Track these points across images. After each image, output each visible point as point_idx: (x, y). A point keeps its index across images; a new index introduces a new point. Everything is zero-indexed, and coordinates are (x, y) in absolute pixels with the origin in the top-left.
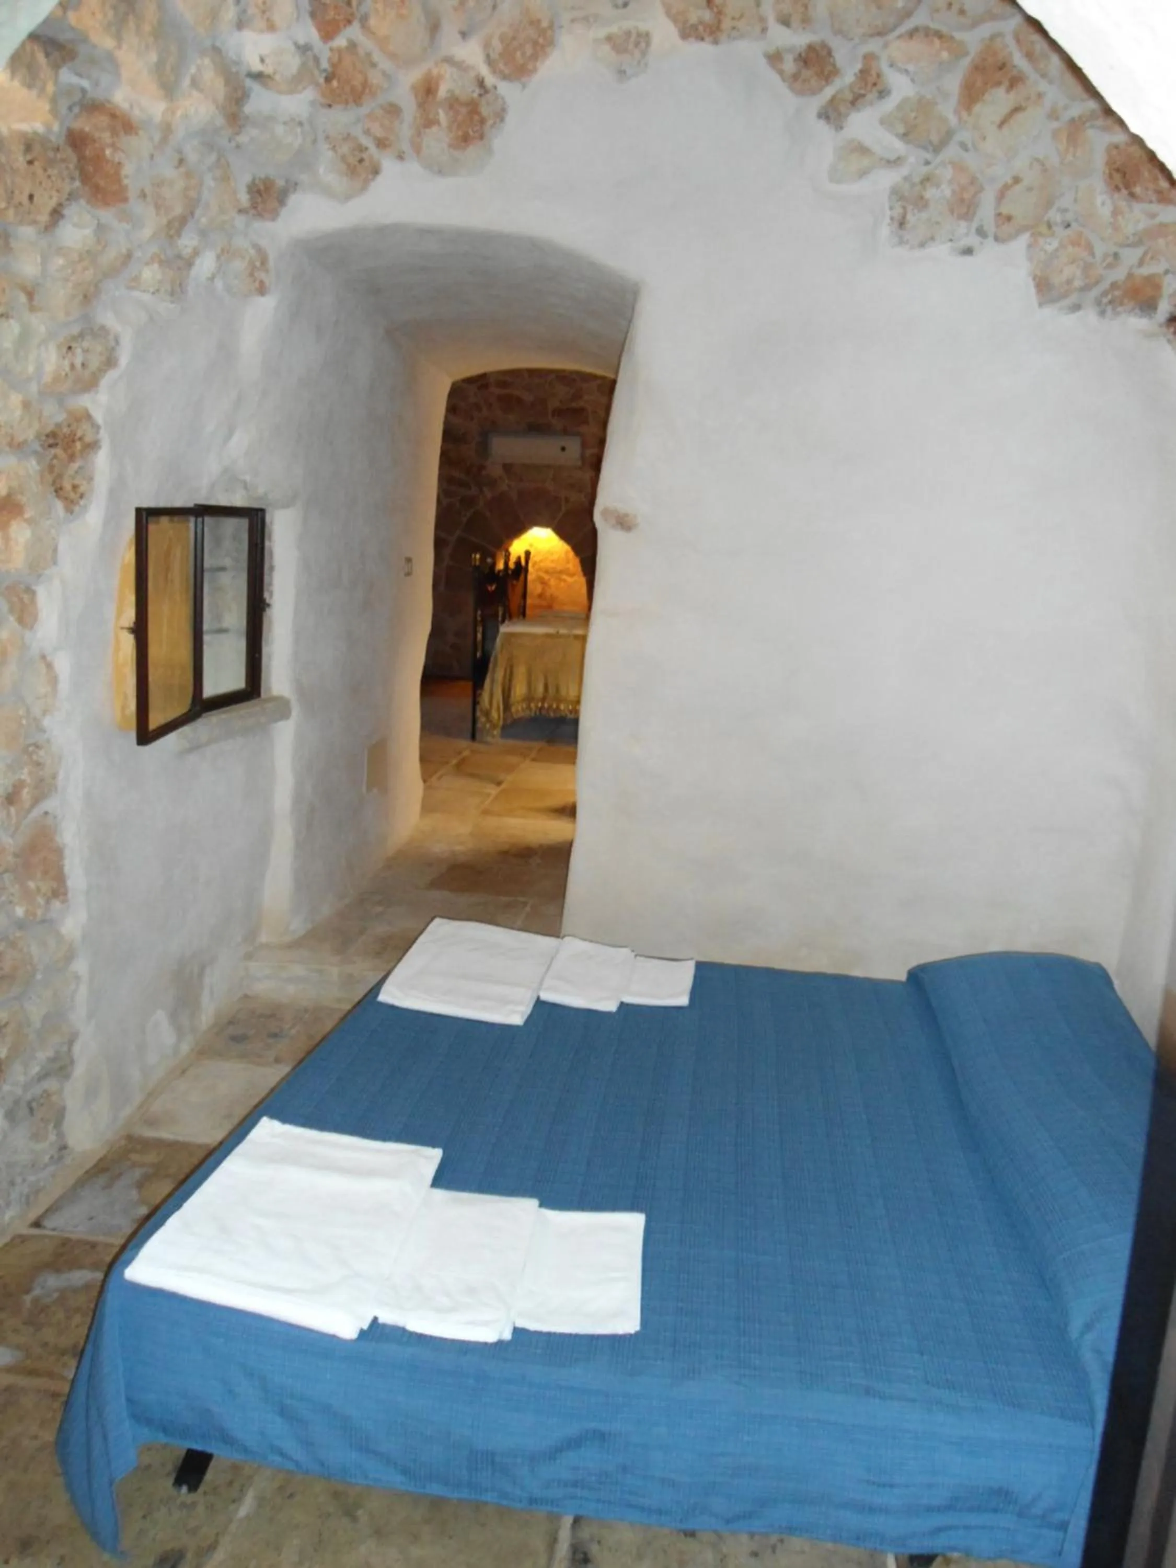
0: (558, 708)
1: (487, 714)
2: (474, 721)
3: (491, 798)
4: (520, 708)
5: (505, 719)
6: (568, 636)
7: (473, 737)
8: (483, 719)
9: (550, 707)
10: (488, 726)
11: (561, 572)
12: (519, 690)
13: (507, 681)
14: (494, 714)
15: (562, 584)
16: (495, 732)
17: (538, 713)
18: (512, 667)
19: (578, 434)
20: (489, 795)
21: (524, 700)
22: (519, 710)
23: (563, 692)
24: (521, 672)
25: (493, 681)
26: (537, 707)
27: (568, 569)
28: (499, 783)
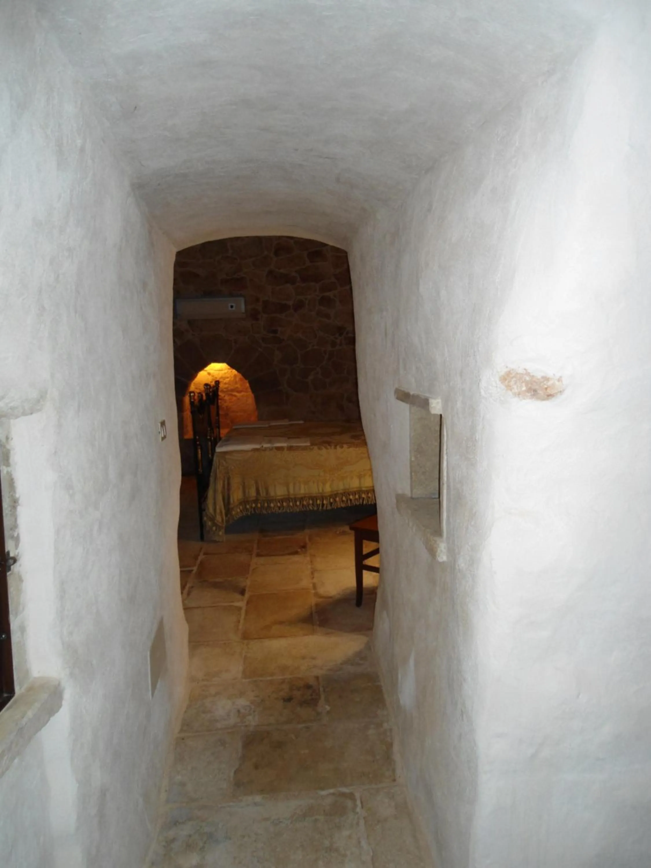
0: (269, 506)
1: (212, 519)
2: (202, 525)
3: (243, 612)
4: (239, 510)
5: (227, 521)
6: (271, 449)
7: (202, 538)
8: (210, 523)
9: (262, 507)
10: (214, 528)
11: (232, 390)
12: (236, 496)
13: (226, 490)
14: (218, 518)
15: (234, 398)
16: (221, 533)
17: (253, 512)
18: (229, 479)
19: (241, 296)
20: (239, 609)
21: (241, 504)
22: (237, 512)
23: (272, 494)
24: (236, 482)
25: (215, 491)
26: (251, 507)
27: (237, 388)
28: (242, 592)
